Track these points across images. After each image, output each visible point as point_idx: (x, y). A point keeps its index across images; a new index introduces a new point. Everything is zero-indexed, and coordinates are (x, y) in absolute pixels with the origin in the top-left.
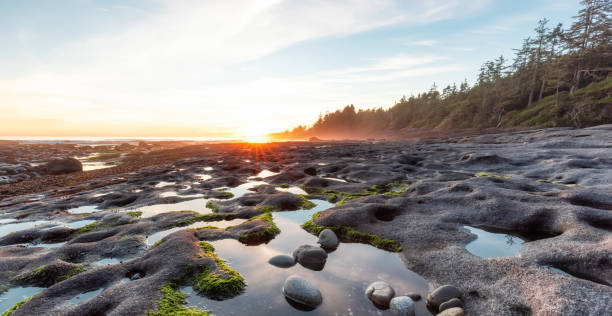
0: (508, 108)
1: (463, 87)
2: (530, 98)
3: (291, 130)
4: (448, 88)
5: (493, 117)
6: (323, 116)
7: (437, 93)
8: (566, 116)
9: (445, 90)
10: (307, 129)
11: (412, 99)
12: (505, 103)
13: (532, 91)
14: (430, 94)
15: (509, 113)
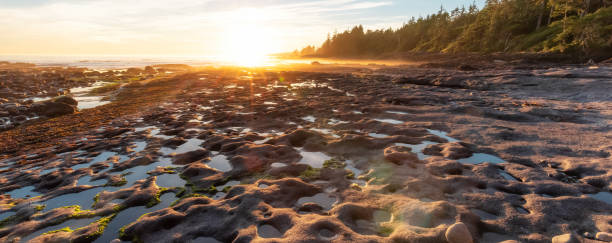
0: (516, 32)
1: (471, 9)
2: (539, 22)
3: (300, 50)
4: (457, 10)
5: (501, 41)
6: (332, 36)
7: (446, 14)
8: (575, 42)
9: (453, 12)
10: (316, 49)
11: (420, 20)
12: (513, 27)
13: (541, 15)
14: (439, 15)
15: (517, 37)
